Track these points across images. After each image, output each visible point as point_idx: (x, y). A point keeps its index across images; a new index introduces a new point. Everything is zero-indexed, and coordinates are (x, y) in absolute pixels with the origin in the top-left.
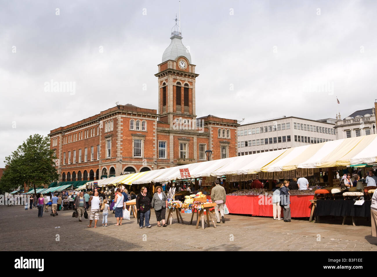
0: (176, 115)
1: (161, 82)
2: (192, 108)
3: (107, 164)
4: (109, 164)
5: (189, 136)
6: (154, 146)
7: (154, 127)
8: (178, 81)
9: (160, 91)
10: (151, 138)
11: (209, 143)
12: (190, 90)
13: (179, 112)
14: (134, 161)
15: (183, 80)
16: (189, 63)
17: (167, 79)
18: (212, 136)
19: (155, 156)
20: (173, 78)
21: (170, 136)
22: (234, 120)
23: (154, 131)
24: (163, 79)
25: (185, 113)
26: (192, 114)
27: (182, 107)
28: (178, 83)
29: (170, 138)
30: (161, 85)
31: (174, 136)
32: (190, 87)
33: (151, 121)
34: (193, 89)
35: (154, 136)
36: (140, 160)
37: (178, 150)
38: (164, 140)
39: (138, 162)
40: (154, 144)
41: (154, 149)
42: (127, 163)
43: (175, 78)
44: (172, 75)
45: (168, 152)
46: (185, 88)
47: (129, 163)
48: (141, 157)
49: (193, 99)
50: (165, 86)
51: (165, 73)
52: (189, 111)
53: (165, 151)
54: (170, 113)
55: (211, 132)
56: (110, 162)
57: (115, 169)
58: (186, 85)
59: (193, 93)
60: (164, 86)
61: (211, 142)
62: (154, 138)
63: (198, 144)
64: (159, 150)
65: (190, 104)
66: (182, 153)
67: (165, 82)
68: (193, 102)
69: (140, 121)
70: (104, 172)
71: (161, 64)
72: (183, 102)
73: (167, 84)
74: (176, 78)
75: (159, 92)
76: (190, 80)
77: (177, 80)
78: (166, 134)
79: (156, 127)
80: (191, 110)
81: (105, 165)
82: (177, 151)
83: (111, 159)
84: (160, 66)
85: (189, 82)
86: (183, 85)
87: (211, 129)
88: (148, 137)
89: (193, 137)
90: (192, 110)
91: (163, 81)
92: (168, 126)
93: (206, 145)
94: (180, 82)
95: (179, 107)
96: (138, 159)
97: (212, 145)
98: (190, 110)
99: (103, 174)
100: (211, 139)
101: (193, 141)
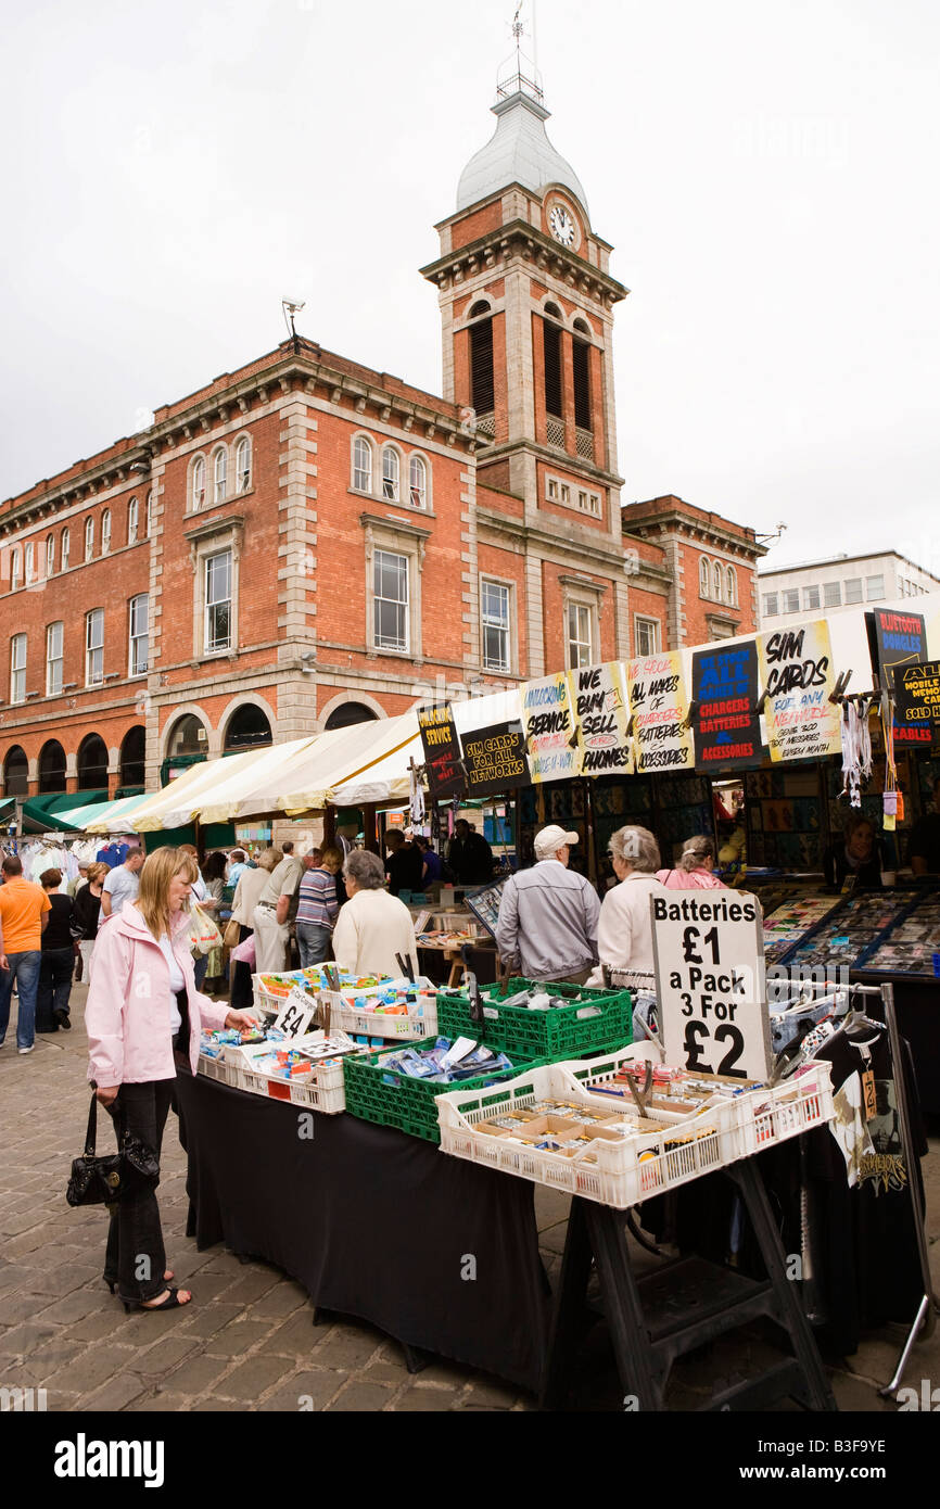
0: (547, 458)
1: (459, 302)
2: (606, 442)
3: (207, 692)
4: (219, 690)
5: (600, 572)
6: (466, 597)
7: (464, 497)
8: (552, 300)
9: (450, 346)
10: (452, 553)
11: (669, 615)
12: (594, 354)
13: (558, 449)
14: (373, 669)
15: (568, 296)
16: (587, 228)
17: (502, 280)
18: (680, 584)
19: (469, 652)
20: (533, 275)
21: (529, 560)
22: (746, 531)
23: (466, 517)
24: (474, 286)
25: (581, 459)
26: (607, 468)
27: (565, 429)
28: (550, 308)
29: (529, 569)
30: (455, 316)
31: (543, 561)
32: (595, 340)
33: (452, 464)
34: (606, 355)
35: (464, 546)
36: (406, 666)
37: (562, 635)
38: (502, 575)
39: (396, 678)
40: (468, 591)
41: (466, 618)
42: (339, 682)
43: (538, 278)
44: (526, 258)
45: (521, 643)
46: (575, 339)
47: (350, 683)
48: (406, 652)
49: (609, 400)
50: (488, 314)
51: (487, 252)
52: (592, 455)
53: (507, 636)
54: (523, 445)
55: (679, 569)
56: (228, 676)
57: (268, 712)
58: (579, 325)
59: (608, 371)
60: (477, 319)
61: (680, 615)
62: (465, 557)
63: (631, 615)
64: (482, 624)
65: (596, 418)
66: (573, 648)
67: (488, 297)
68: (609, 416)
69: (402, 451)
70: (180, 737)
71: (460, 213)
72: (572, 405)
73: (496, 305)
74: (542, 282)
75: (444, 353)
76: (596, 308)
77: (546, 289)
78: (508, 546)
79: (470, 498)
80: (602, 451)
81: (194, 695)
82: (557, 637)
83: (239, 655)
84: (448, 230)
85: (589, 314)
86: (567, 323)
87: (678, 554)
88: (439, 546)
89: (614, 582)
90: (607, 452)
91: (469, 296)
92: (516, 505)
93: (659, 626)
94: (559, 305)
95: (556, 423)
96: (397, 664)
97: (683, 627)
98: (599, 451)
99: (174, 753)
100: (680, 601)
101: (615, 598)
